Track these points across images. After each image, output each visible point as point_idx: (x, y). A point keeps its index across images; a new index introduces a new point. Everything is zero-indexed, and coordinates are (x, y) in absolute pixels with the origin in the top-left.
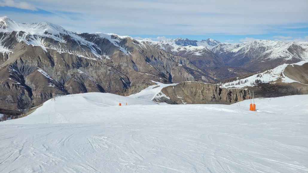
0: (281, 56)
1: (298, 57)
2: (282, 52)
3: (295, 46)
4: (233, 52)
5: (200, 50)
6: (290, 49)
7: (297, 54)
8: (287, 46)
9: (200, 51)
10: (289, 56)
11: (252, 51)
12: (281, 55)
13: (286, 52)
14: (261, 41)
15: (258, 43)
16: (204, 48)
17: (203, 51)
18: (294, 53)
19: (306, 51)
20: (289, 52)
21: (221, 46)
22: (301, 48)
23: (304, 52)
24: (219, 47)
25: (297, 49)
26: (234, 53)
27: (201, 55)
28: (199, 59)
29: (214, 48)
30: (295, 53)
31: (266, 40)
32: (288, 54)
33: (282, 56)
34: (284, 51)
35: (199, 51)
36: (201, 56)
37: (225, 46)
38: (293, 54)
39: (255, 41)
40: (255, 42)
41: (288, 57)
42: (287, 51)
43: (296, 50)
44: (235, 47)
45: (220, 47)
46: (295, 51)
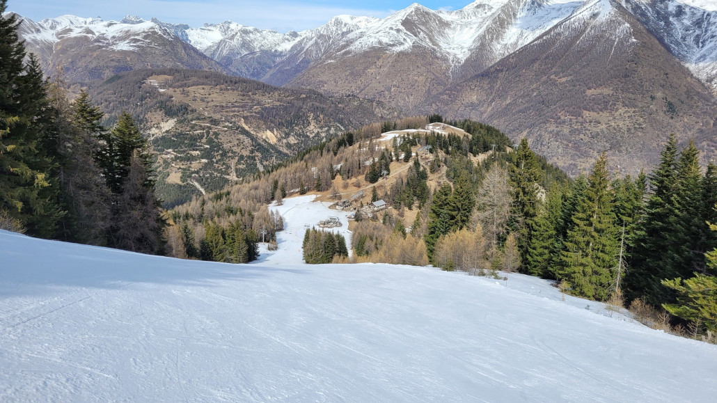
0: (380, 43)
1: (430, 44)
2: (387, 30)
3: (421, 14)
4: (276, 51)
5: (138, 35)
6: (407, 23)
7: (427, 35)
8: (402, 15)
9: (136, 37)
10: (404, 39)
11: (322, 43)
12: (381, 38)
13: (398, 31)
14: (352, 19)
15: (345, 25)
16: (152, 28)
17: (145, 37)
18: (419, 33)
19: (452, 27)
20: (405, 31)
21: (244, 35)
22: (438, 20)
23: (447, 30)
24: (238, 37)
25: (427, 22)
26: (281, 54)
27: (132, 49)
28: (119, 61)
29: (224, 41)
30: (422, 33)
31: (365, 17)
32: (401, 37)
33: (385, 40)
34: (391, 28)
35: (132, 37)
36: (133, 52)
37: (259, 34)
38: (416, 36)
39: (337, 20)
40: (338, 23)
41: (402, 44)
42: (402, 28)
43: (424, 24)
44: (287, 37)
45: (241, 36)
46: (423, 28)
